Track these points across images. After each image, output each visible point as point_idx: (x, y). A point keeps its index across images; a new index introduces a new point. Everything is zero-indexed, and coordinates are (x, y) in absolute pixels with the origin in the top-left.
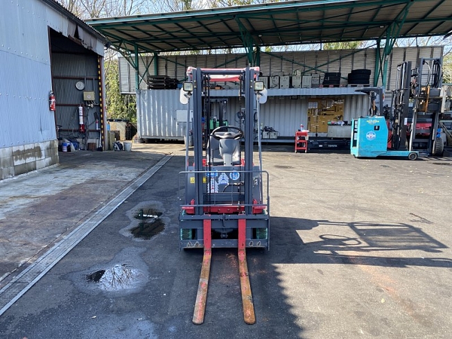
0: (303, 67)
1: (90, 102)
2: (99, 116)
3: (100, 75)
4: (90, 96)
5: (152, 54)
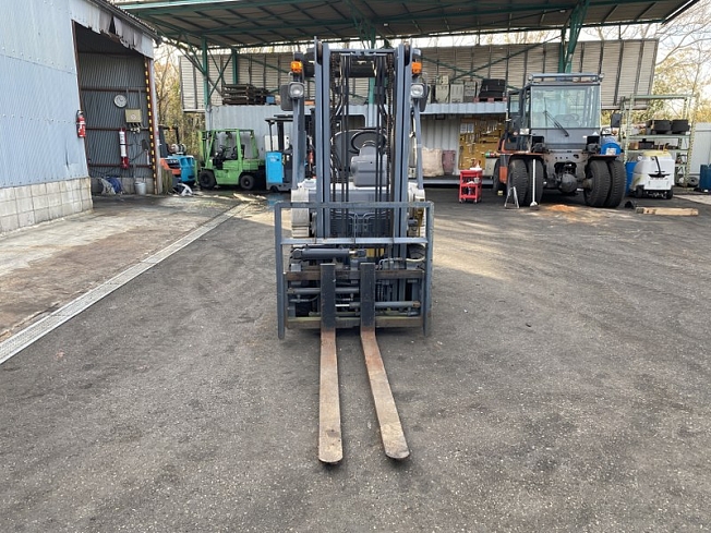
0: (451, 71)
1: (136, 125)
2: (147, 145)
3: (149, 86)
4: (134, 116)
5: (228, 51)
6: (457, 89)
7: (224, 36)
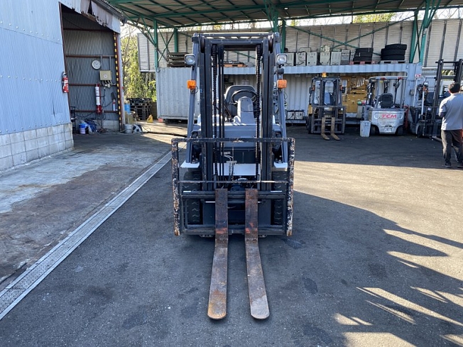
0: (331, 43)
1: (107, 82)
2: (116, 97)
3: (117, 53)
4: (106, 75)
5: (171, 30)
6: (337, 56)
7: (168, 19)
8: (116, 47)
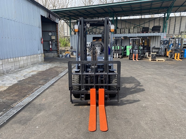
0: (134, 25)
2: (57, 45)
3: (57, 30)
5: (76, 21)
6: (136, 30)
7: (75, 17)
8: (57, 28)
